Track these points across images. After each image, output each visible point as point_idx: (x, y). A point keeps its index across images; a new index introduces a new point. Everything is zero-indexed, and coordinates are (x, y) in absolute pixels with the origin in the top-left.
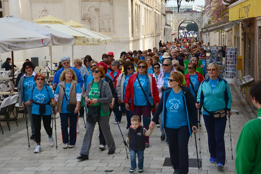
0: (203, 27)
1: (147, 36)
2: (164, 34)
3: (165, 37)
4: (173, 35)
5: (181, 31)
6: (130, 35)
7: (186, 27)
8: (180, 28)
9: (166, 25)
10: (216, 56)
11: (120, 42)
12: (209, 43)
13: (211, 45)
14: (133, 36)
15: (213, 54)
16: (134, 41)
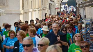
0: (81, 3)
1: (35, 10)
2: (49, 8)
3: (50, 10)
4: (56, 9)
5: (63, 6)
6: (20, 9)
7: (67, 3)
8: (62, 3)
9: (50, 1)
10: (90, 26)
11: (12, 14)
12: (85, 16)
13: (87, 18)
14: (23, 9)
15: (88, 25)
16: (24, 13)
